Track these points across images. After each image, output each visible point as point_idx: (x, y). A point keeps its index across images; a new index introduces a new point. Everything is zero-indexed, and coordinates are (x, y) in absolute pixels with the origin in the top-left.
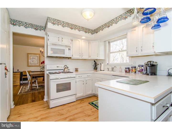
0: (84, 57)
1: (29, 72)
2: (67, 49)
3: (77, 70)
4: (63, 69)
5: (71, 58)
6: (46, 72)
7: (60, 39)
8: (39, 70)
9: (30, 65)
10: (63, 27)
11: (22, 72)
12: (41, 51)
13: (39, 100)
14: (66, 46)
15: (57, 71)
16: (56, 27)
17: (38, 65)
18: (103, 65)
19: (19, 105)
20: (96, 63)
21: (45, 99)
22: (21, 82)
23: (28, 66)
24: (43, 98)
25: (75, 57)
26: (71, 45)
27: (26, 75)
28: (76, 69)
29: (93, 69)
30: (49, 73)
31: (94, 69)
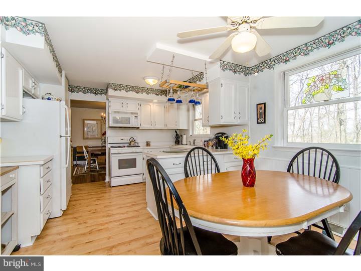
0: (158, 126)
1: (86, 147)
2: (134, 116)
3: (148, 144)
4: (129, 142)
5: (139, 128)
6: (108, 146)
7: (125, 105)
8: (100, 145)
9: (86, 136)
10: (127, 92)
11: (76, 148)
12: (102, 117)
13: (99, 180)
14: (132, 113)
15: (121, 145)
16: (118, 93)
17: (99, 136)
18: (184, 137)
19: (77, 184)
20: (177, 135)
21: (107, 180)
22: (75, 163)
23: (84, 138)
24: (104, 179)
25: (144, 126)
26: (138, 112)
27: (83, 153)
28: (147, 142)
29: (174, 143)
30: (112, 147)
31: (176, 143)
